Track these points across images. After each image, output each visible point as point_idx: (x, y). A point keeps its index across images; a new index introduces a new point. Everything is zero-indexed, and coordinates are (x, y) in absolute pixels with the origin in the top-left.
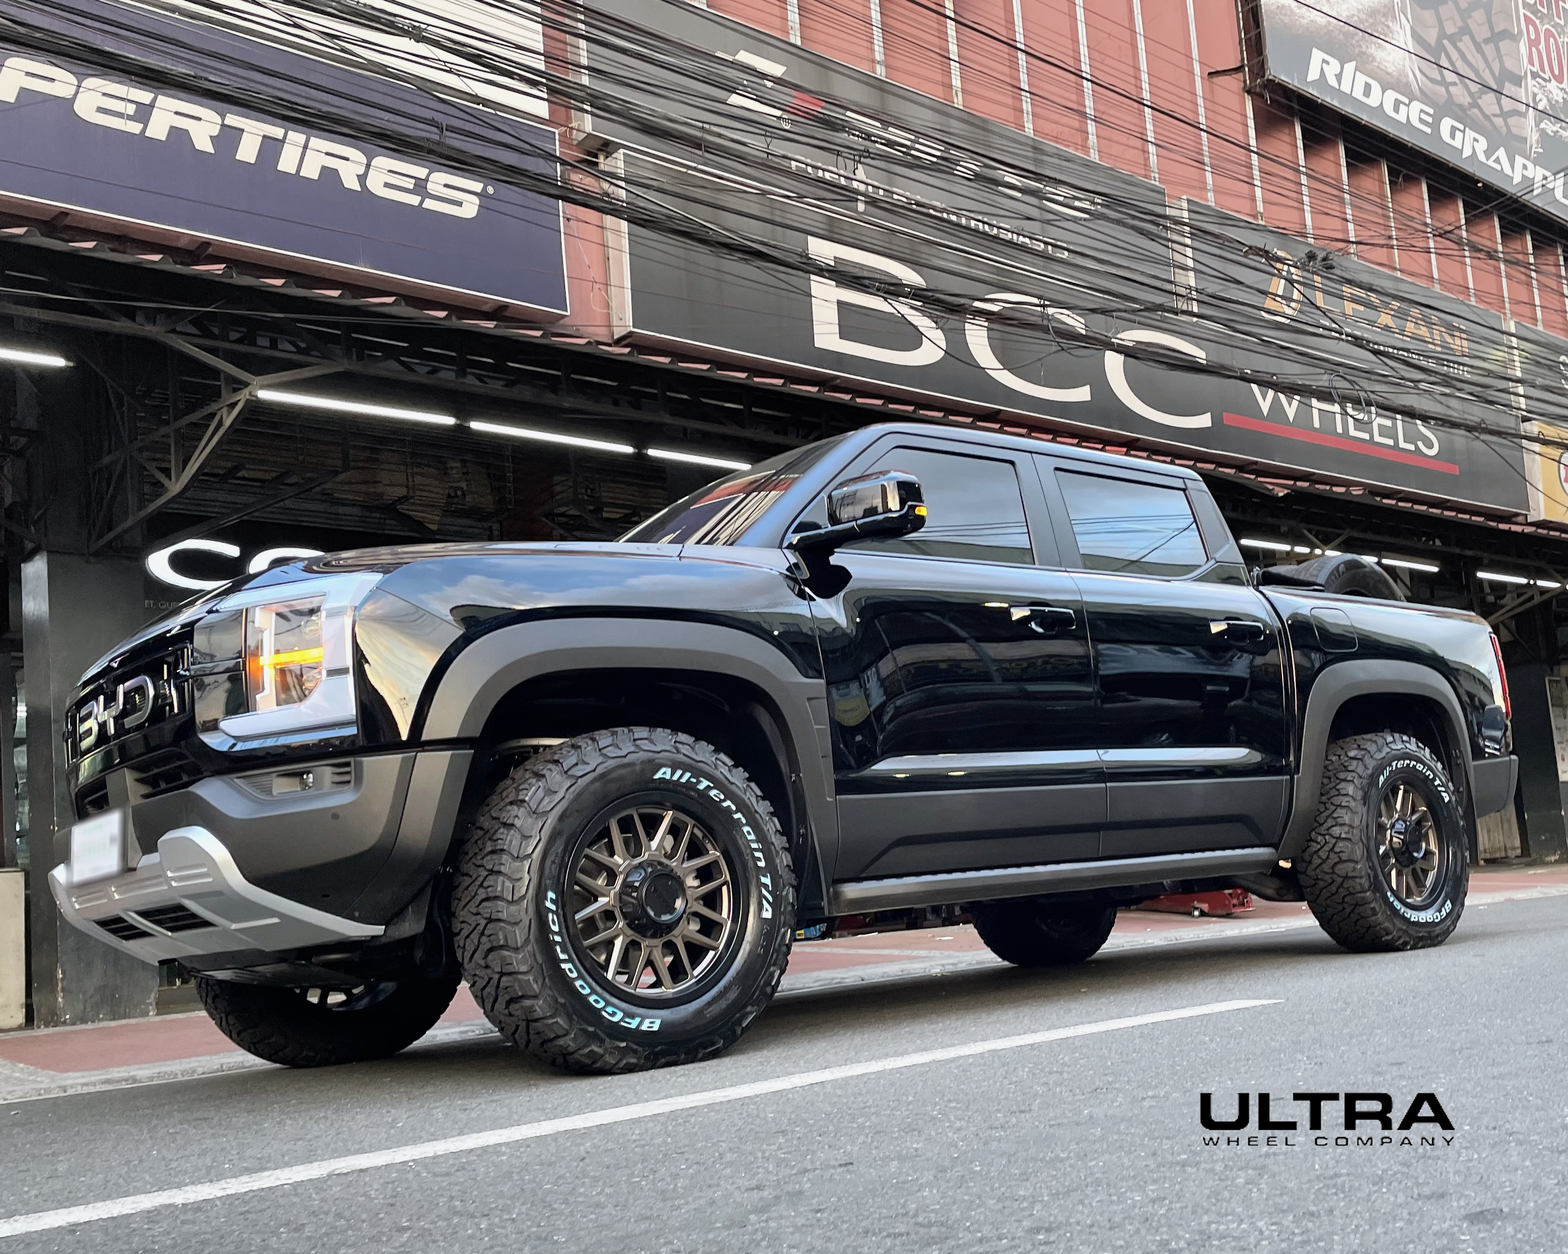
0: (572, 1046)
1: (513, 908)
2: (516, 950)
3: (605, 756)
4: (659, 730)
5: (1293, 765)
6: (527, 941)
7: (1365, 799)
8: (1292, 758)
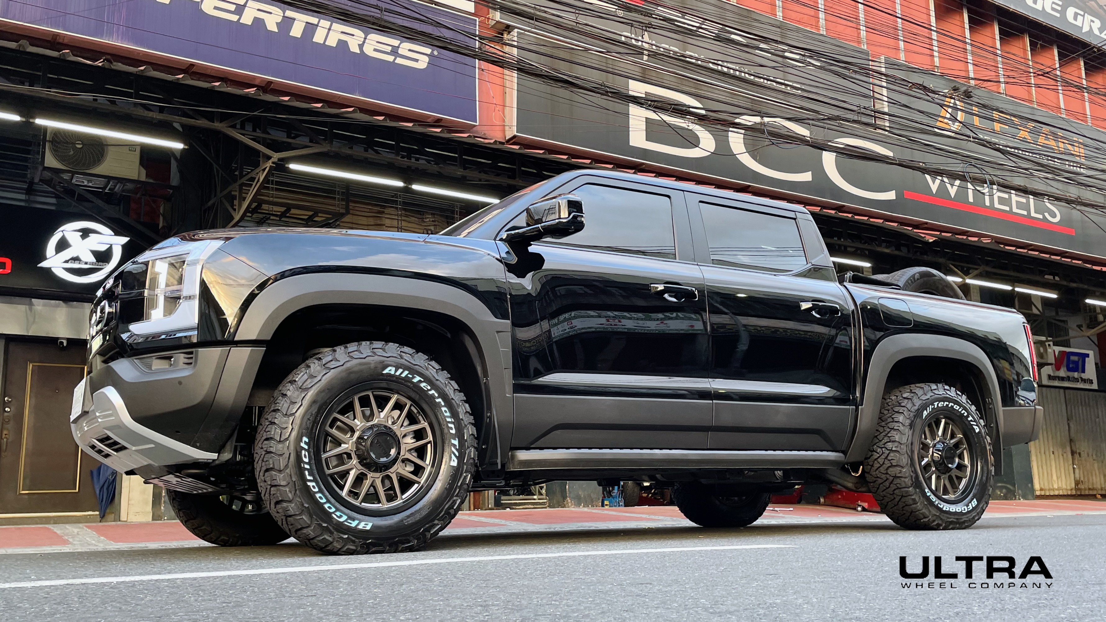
0: (312, 535)
1: (280, 446)
2: (280, 471)
3: (352, 357)
4: (391, 344)
5: (858, 399)
6: (287, 466)
7: (911, 426)
8: (858, 395)
